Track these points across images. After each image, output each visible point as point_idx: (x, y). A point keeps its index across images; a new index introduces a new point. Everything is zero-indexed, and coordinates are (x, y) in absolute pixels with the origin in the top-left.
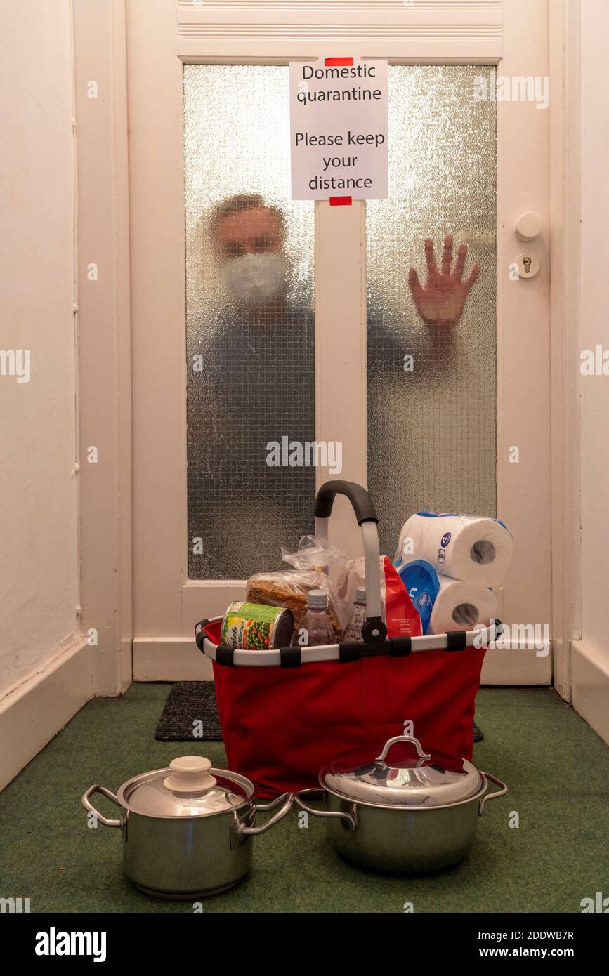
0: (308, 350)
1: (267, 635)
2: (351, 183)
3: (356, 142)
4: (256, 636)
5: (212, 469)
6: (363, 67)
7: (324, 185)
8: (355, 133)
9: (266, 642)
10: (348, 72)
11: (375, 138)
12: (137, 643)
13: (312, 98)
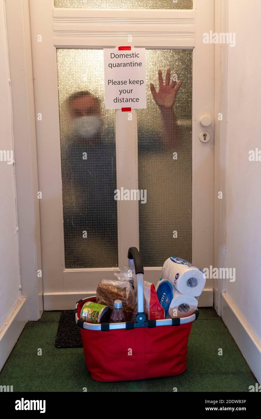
0: (113, 173)
1: (97, 316)
2: (131, 100)
3: (132, 83)
4: (93, 316)
5: (74, 223)
6: (135, 54)
7: (120, 101)
8: (132, 80)
9: (97, 319)
10: (128, 56)
11: (140, 82)
12: (44, 295)
13: (114, 66)
